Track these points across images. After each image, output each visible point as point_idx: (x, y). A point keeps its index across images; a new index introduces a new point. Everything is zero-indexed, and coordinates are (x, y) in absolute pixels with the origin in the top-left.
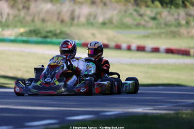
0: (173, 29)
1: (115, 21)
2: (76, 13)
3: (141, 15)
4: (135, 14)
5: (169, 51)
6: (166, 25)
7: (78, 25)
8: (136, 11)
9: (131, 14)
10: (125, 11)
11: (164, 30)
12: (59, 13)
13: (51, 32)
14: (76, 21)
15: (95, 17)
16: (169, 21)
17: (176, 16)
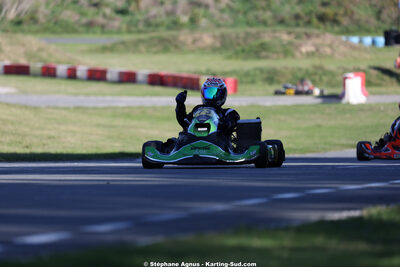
0: (164, 33)
1: (40, 17)
3: (96, 5)
5: (157, 81)
6: (148, 23)
9: (76, 2)
11: (142, 36)
16: (155, 16)
17: (168, 6)
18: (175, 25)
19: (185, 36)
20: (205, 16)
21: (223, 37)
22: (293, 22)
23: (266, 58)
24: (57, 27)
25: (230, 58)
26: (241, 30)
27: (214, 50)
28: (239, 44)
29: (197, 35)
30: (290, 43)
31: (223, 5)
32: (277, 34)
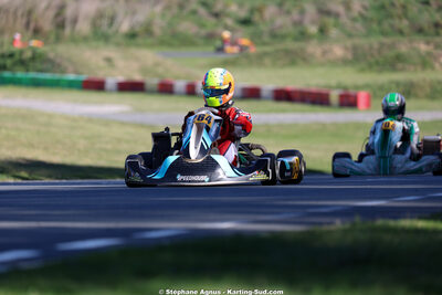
0: (290, 44)
1: (157, 30)
2: (69, 12)
3: (216, 15)
4: (202, 11)
5: (283, 96)
6: (274, 36)
7: (74, 40)
8: (204, 4)
9: (194, 12)
10: (181, 7)
11: (268, 49)
12: (30, 13)
13: (11, 55)
14: (68, 31)
15: (112, 19)
16: (281, 27)
17: (295, 15)
18: (303, 36)
19: (313, 48)
20: (336, 26)
21: (355, 49)
22: (432, 30)
23: (402, 70)
24: (175, 40)
25: (362, 70)
26: (375, 41)
27: (345, 62)
28: (372, 56)
29: (326, 46)
30: (429, 54)
31: (355, 14)
32: (416, 45)
